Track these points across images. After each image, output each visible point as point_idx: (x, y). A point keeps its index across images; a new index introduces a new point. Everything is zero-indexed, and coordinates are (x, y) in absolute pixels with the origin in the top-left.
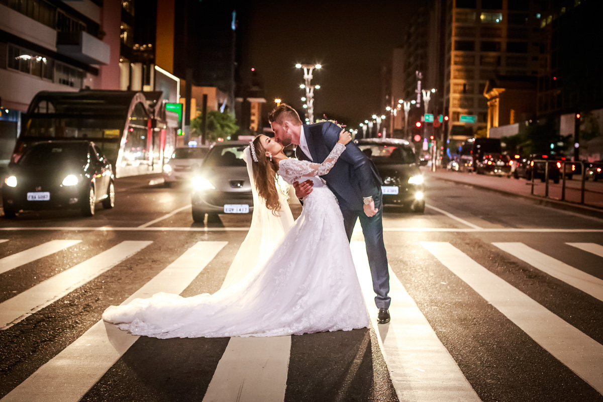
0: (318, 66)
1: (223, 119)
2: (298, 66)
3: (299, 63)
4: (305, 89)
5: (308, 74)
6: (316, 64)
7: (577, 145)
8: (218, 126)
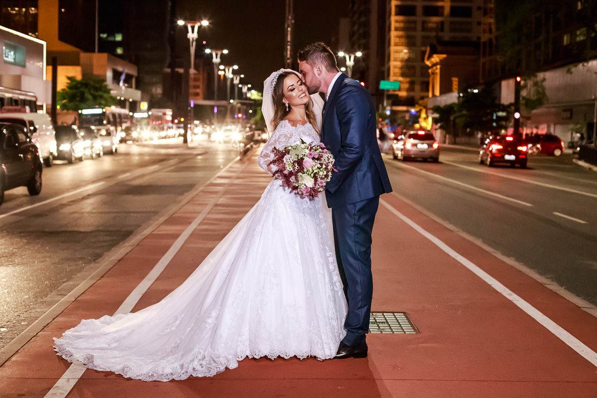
0: (205, 23)
1: (97, 89)
2: (181, 23)
3: (181, 19)
4: (211, 55)
5: (193, 32)
6: (202, 20)
7: (517, 115)
8: (90, 97)
